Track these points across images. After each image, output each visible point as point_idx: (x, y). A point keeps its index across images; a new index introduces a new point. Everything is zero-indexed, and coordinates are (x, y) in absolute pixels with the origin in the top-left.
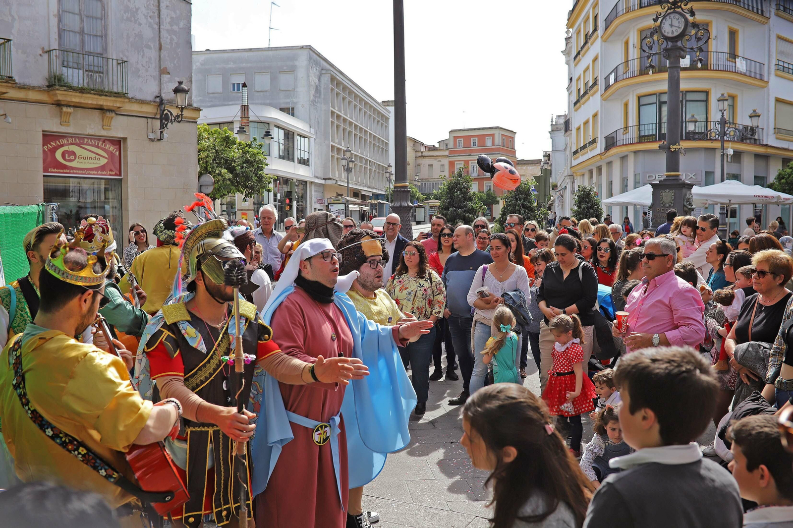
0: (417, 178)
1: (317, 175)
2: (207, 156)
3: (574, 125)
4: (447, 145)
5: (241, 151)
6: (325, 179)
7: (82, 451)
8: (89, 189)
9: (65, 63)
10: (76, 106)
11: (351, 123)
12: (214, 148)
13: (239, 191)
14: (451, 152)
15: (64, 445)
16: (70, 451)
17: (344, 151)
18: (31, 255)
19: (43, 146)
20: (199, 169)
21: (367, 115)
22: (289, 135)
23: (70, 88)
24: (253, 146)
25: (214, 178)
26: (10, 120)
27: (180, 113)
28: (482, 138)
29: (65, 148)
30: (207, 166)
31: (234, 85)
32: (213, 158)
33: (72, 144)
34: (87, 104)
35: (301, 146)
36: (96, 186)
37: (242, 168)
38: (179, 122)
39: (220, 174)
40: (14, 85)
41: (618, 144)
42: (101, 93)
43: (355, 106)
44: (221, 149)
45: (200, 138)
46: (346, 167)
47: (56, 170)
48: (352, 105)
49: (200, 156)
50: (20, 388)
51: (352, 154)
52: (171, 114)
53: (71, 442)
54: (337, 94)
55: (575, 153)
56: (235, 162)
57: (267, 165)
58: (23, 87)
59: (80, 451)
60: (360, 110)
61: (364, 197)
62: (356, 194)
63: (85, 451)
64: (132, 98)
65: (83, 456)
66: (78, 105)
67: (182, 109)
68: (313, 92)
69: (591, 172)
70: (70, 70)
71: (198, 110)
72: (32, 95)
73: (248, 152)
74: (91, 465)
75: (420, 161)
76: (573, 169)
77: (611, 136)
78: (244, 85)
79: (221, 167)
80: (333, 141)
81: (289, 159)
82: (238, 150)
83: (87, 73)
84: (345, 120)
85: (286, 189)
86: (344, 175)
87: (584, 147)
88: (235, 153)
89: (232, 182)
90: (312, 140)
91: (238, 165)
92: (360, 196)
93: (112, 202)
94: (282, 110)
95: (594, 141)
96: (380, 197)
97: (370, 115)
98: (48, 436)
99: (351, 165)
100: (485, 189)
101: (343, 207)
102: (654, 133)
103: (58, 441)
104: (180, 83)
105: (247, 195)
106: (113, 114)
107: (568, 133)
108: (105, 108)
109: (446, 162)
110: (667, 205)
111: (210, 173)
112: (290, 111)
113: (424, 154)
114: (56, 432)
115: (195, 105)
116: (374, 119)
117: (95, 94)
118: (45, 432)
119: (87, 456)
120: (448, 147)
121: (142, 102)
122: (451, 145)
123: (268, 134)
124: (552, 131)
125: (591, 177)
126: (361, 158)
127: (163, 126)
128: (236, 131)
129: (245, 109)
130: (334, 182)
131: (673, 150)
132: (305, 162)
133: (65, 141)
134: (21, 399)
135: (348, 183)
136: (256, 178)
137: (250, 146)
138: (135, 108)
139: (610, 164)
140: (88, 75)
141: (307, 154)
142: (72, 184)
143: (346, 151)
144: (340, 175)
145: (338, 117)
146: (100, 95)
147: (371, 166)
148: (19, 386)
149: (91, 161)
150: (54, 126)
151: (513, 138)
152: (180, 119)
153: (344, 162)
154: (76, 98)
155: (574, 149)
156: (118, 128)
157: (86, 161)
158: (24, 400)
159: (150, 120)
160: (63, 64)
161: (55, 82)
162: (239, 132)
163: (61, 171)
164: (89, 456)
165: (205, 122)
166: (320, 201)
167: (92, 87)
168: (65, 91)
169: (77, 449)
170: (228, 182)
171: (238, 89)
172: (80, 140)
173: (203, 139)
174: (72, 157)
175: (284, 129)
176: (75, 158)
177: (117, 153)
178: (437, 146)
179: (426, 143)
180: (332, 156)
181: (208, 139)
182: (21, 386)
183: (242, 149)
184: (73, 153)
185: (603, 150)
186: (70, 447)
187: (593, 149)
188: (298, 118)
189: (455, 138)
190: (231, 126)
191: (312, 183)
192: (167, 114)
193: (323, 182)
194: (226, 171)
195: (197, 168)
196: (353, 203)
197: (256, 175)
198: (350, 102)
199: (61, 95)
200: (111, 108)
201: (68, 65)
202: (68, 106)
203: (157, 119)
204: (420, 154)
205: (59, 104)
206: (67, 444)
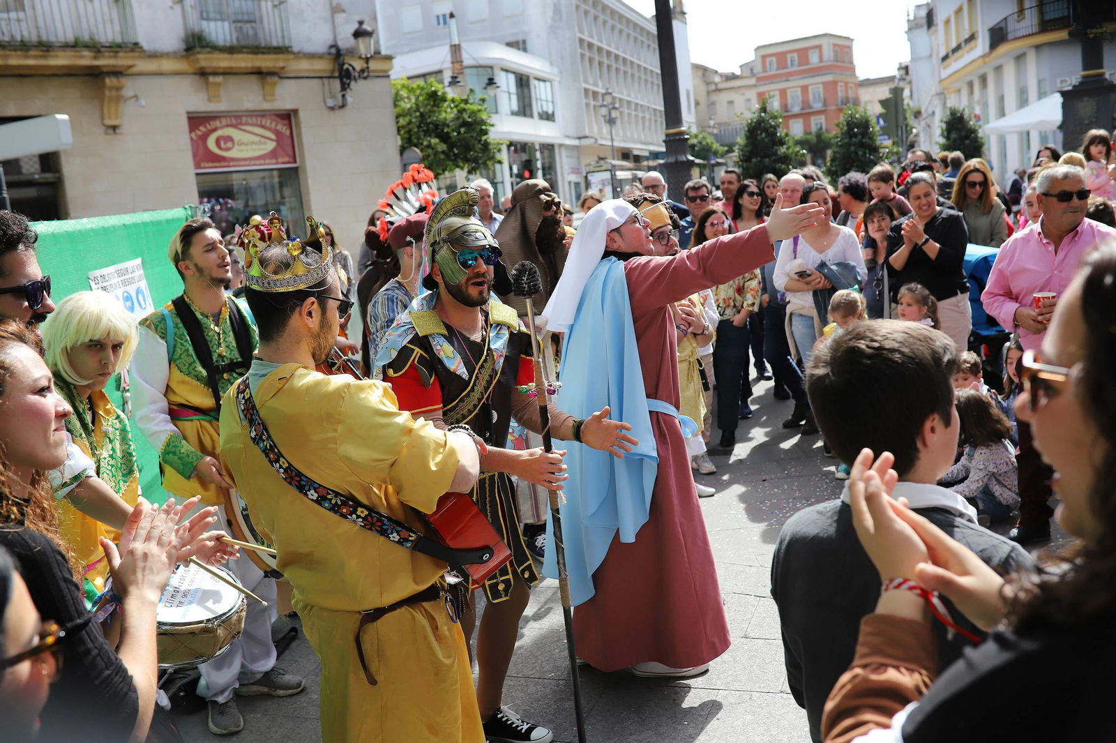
0: (712, 123)
1: (567, 134)
2: (410, 123)
3: (940, 18)
4: (752, 70)
5: (455, 110)
6: (579, 138)
7: (363, 512)
8: (259, 186)
9: (205, 15)
10: (226, 73)
11: (609, 53)
12: (418, 110)
13: (458, 166)
14: (759, 79)
15: (335, 509)
16: (344, 516)
17: (604, 95)
18: (183, 267)
19: (190, 132)
20: (399, 142)
21: (632, 39)
22: (523, 82)
23: (215, 48)
24: (471, 101)
25: (421, 151)
26: (143, 103)
27: (365, 65)
28: (803, 54)
29: (219, 133)
30: (411, 136)
31: (438, 17)
32: (418, 124)
33: (228, 126)
34: (239, 68)
35: (542, 94)
36: (267, 180)
37: (459, 133)
38: (365, 78)
39: (429, 146)
40: (142, 54)
41: (1010, 36)
42: (257, 50)
43: (613, 27)
44: (427, 110)
45: (397, 99)
46: (607, 118)
47: (210, 164)
48: (609, 26)
49: (400, 124)
50: (264, 441)
51: (614, 98)
52: (354, 69)
53: (344, 504)
54: (586, 13)
55: (945, 58)
56: (448, 126)
57: (493, 125)
58: (154, 56)
59: (358, 513)
60: (621, 31)
61: (637, 159)
62: (626, 155)
63: (366, 513)
64: (299, 53)
65: (365, 519)
66: (228, 71)
67: (367, 60)
68: (550, 13)
69: (971, 84)
70: (212, 24)
71: (389, 58)
72: (168, 65)
73: (465, 110)
74: (376, 530)
75: (715, 97)
76: (944, 84)
77: (997, 27)
78: (452, 16)
79: (430, 136)
80: (586, 81)
81: (525, 115)
82: (451, 108)
83: (235, 24)
84: (600, 49)
85: (524, 157)
86: (605, 129)
87: (958, 48)
88: (447, 114)
89: (447, 155)
90: (556, 84)
91: (453, 131)
92: (631, 157)
93: (290, 201)
94: (509, 45)
95: (972, 37)
96: (660, 156)
97: (636, 39)
98: (312, 500)
99: (614, 114)
100: (814, 129)
101: (607, 175)
102: (1066, 14)
103: (327, 505)
104: (361, 23)
105: (470, 172)
106: (276, 79)
107: (933, 29)
108: (264, 70)
109: (752, 95)
110: (1086, 122)
111: (416, 146)
112: (519, 45)
113: (721, 86)
114: (321, 493)
115: (384, 52)
116: (642, 42)
117: (248, 53)
118: (307, 495)
119: (369, 518)
120: (755, 71)
121: (312, 56)
122: (758, 68)
123: (491, 82)
124: (910, 29)
125: (971, 92)
126: (629, 102)
127: (344, 87)
128: (446, 83)
129: (456, 49)
130: (593, 141)
131: (1091, 36)
132: (548, 117)
133: (217, 123)
134: (267, 455)
135: (612, 140)
136: (480, 146)
137: (466, 102)
138: (304, 66)
139: (998, 69)
140: (236, 28)
141: (550, 105)
142: (236, 180)
143: (606, 94)
144: (600, 131)
145: (590, 45)
146: (256, 53)
147: (644, 112)
148: (261, 438)
149: (254, 147)
150: (200, 103)
151: (850, 48)
152: (365, 74)
153: (604, 111)
154: (223, 61)
155: (943, 54)
156: (286, 95)
157: (249, 147)
158: (272, 456)
159: (326, 81)
160: (201, 16)
161: (195, 43)
162: (451, 84)
163: (218, 164)
164: (372, 517)
165: (405, 75)
166: (576, 171)
167: (243, 43)
168: (209, 53)
169: (355, 512)
170: (442, 157)
171: (445, 23)
172: (237, 118)
173: (402, 99)
174: (229, 144)
175: (514, 73)
176: (233, 144)
177: (288, 132)
178: (738, 72)
179: (720, 71)
180: (587, 105)
181: (408, 98)
182: (264, 437)
183: (456, 106)
184: (230, 139)
185: (987, 49)
186: (345, 510)
187: (972, 49)
188: (533, 53)
189: (764, 57)
190: (439, 77)
191: (561, 146)
192: (347, 69)
193: (576, 142)
194: (437, 140)
195: (396, 140)
196: (623, 169)
197: (480, 141)
198: (605, 23)
199: (206, 60)
200: (271, 70)
201: (208, 16)
202: (215, 74)
203: (335, 77)
204: (713, 87)
205: (203, 73)
206: (339, 506)
